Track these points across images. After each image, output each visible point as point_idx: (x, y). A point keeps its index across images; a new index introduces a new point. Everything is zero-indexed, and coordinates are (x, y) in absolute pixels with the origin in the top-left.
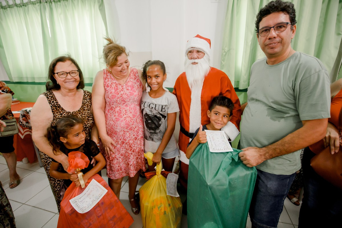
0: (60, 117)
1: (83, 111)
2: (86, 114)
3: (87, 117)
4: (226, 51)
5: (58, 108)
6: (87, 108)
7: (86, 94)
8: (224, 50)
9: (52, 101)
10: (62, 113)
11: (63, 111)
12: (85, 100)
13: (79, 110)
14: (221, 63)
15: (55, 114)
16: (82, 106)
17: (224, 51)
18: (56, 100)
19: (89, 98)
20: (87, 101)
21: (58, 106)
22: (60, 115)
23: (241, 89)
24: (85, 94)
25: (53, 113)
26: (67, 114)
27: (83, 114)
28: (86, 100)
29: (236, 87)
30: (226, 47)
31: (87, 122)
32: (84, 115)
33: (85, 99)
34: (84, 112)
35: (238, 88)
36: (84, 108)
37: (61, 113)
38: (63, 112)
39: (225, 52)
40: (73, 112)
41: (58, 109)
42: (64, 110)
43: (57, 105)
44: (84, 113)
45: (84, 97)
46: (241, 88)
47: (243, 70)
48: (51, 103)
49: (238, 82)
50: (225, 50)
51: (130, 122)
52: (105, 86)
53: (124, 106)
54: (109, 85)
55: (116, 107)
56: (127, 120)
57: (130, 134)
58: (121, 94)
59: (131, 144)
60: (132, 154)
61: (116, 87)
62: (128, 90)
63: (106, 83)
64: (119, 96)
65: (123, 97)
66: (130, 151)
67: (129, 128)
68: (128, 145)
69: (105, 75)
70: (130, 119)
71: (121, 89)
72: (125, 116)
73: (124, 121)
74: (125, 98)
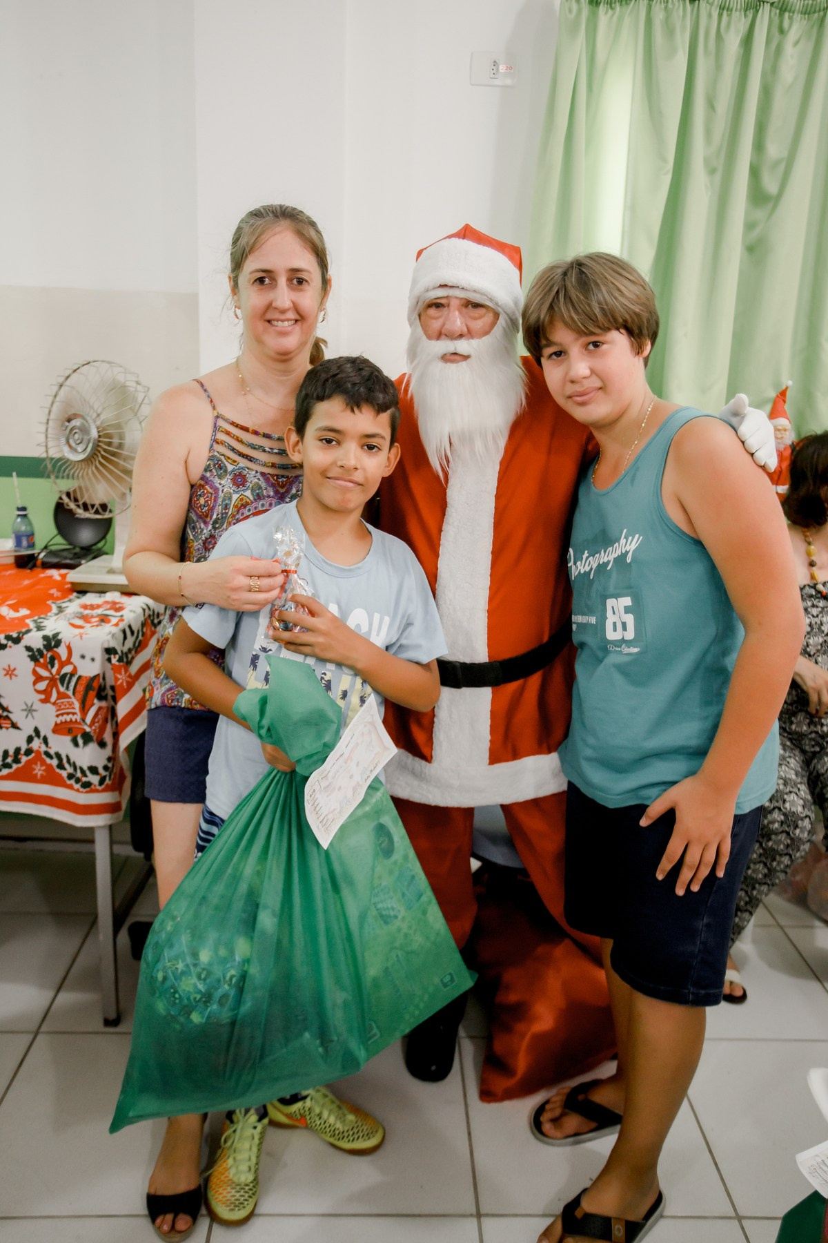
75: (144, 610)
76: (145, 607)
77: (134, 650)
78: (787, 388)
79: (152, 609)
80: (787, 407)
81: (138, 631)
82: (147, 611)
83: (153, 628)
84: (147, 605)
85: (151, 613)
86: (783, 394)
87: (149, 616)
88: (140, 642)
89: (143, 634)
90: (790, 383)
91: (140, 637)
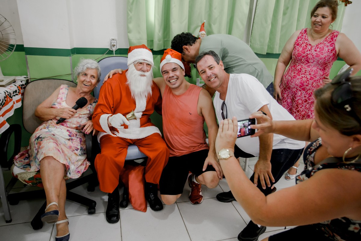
14: (128, 14)
35: (153, 49)
46: (156, 49)
47: (156, 25)
49: (151, 41)
51: (305, 82)
52: (296, 44)
53: (305, 66)
54: (300, 44)
55: (299, 65)
56: (303, 80)
57: (301, 93)
58: (307, 54)
59: (299, 103)
60: (296, 113)
61: (305, 47)
62: (316, 51)
63: (298, 41)
64: (304, 55)
65: (308, 57)
66: (295, 109)
67: (302, 88)
68: (295, 104)
69: (301, 35)
70: (306, 79)
71: (309, 49)
72: (303, 75)
73: (300, 80)
74: (310, 58)
75: (5, 93)
76: (5, 91)
77: (2, 106)
78: (204, 22)
79: (9, 92)
80: (204, 28)
81: (3, 100)
82: (7, 93)
83: (11, 98)
84: (6, 91)
85: (9, 93)
86: (203, 24)
87: (8, 95)
88: (4, 103)
89: (5, 100)
90: (205, 21)
91: (4, 102)
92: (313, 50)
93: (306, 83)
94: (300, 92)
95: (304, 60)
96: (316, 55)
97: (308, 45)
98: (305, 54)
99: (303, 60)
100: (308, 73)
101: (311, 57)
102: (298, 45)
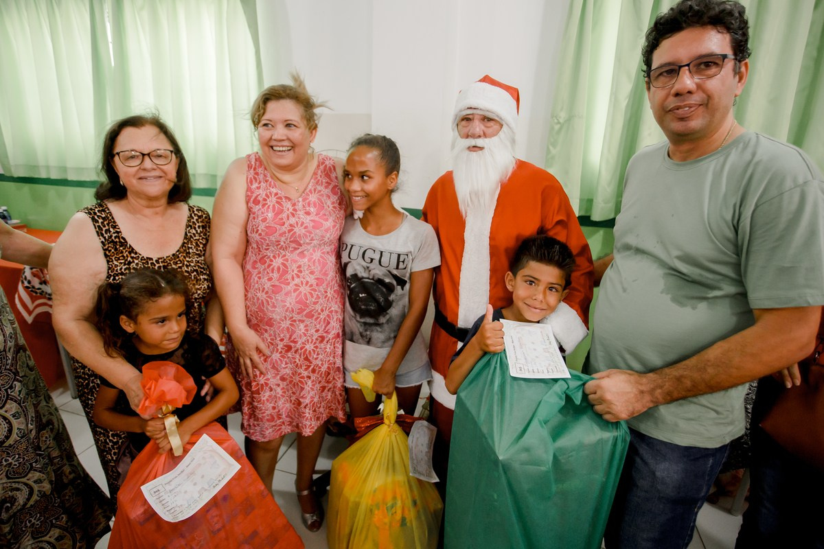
0: (125, 269)
1: (185, 257)
2: (192, 264)
3: (195, 273)
4: (561, 121)
5: (121, 246)
6: (195, 251)
7: (195, 215)
8: (556, 117)
9: (104, 229)
10: (129, 259)
11: (133, 255)
12: (191, 228)
13: (173, 255)
14: (548, 151)
15: (112, 261)
16: (184, 243)
17: (556, 121)
18: (114, 227)
19: (200, 224)
20: (197, 231)
21: (120, 242)
22: (124, 265)
23: (597, 220)
24: (191, 215)
25: (108, 258)
26: (143, 263)
27: (184, 264)
28: (195, 228)
29: (583, 214)
30: (561, 110)
31: (194, 285)
32: (187, 266)
33: (191, 226)
34: (187, 259)
35: (589, 217)
36: (189, 248)
37: (127, 260)
38: (132, 258)
39: (559, 123)
40: (159, 259)
41: (121, 248)
42: (136, 253)
43: (117, 240)
44: (188, 261)
45: (189, 221)
46: (596, 217)
47: (604, 173)
48: (102, 235)
49: (588, 202)
50: (560, 117)
51: (309, 296)
52: (249, 200)
53: (295, 256)
54: (261, 199)
55: (274, 257)
56: (301, 292)
57: (306, 326)
58: (291, 225)
59: (310, 351)
60: (309, 377)
61: (277, 205)
62: (308, 213)
63: (253, 193)
64: (284, 229)
65: (295, 233)
66: (306, 370)
67: (305, 313)
68: (300, 356)
69: (252, 171)
70: (308, 289)
71: (291, 210)
72: (297, 281)
73: (294, 295)
74: (299, 235)
92: (301, 213)
93: (312, 297)
94: (302, 326)
95: (285, 243)
96: (312, 224)
97: (284, 200)
98: (286, 226)
99: (282, 243)
100: (307, 272)
101: (303, 231)
102: (256, 202)
